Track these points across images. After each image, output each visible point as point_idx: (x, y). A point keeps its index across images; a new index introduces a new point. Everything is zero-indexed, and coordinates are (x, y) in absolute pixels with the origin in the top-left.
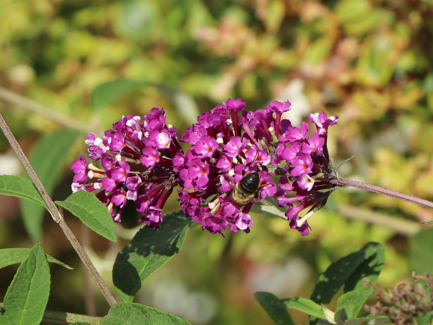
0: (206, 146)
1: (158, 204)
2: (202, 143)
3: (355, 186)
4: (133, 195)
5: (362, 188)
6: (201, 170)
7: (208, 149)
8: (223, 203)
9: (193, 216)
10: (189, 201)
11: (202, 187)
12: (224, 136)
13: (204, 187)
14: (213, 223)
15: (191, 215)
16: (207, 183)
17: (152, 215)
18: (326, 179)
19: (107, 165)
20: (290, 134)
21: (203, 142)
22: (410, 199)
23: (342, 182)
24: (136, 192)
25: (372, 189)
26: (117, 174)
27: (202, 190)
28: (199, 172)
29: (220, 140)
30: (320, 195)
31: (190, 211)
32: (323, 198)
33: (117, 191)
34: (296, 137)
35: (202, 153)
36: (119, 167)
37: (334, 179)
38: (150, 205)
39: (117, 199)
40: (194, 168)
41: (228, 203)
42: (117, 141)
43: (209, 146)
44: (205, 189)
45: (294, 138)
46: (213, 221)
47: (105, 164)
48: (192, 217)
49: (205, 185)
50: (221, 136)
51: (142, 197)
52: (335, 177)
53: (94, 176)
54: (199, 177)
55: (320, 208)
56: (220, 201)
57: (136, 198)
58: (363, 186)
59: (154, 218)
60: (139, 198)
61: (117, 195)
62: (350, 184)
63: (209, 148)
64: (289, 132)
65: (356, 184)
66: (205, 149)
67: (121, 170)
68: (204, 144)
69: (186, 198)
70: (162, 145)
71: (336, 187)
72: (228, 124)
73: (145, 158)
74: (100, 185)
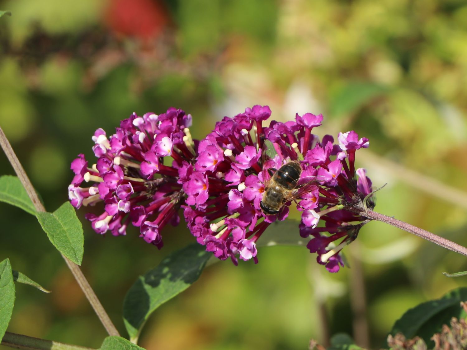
0: (211, 158)
1: (157, 219)
2: (207, 154)
3: (385, 221)
4: (124, 205)
5: (393, 225)
6: (203, 185)
7: (213, 161)
8: (230, 225)
9: (199, 237)
10: (193, 219)
11: (200, 205)
12: (234, 148)
13: (203, 205)
14: (216, 248)
15: (196, 235)
16: (206, 201)
17: (150, 230)
18: (354, 210)
19: (104, 168)
20: (313, 154)
21: (209, 152)
22: (444, 244)
23: (371, 216)
24: (128, 203)
25: (403, 227)
26: (111, 180)
27: (201, 208)
28: (201, 187)
29: (228, 153)
30: (348, 228)
31: (195, 231)
32: (353, 231)
33: (111, 200)
34: (319, 158)
35: (206, 166)
36: (113, 172)
37: (362, 211)
38: (146, 219)
39: (111, 208)
40: (195, 182)
41: (236, 226)
42: (118, 141)
43: (215, 157)
44: (205, 207)
45: (317, 159)
46: (216, 246)
47: (102, 167)
48: (197, 238)
49: (204, 203)
50: (230, 148)
51: (136, 209)
52: (362, 208)
53: (90, 179)
54: (199, 193)
55: (350, 242)
56: (226, 223)
57: (127, 209)
58: (394, 223)
59: (151, 235)
60: (134, 210)
61: (111, 204)
62: (380, 219)
63: (215, 160)
64: (311, 151)
65: (387, 220)
66: (210, 161)
67: (116, 175)
68: (210, 155)
69: (188, 216)
70: (165, 152)
71: (366, 220)
72: (243, 134)
73: (147, 164)
74: (95, 190)
